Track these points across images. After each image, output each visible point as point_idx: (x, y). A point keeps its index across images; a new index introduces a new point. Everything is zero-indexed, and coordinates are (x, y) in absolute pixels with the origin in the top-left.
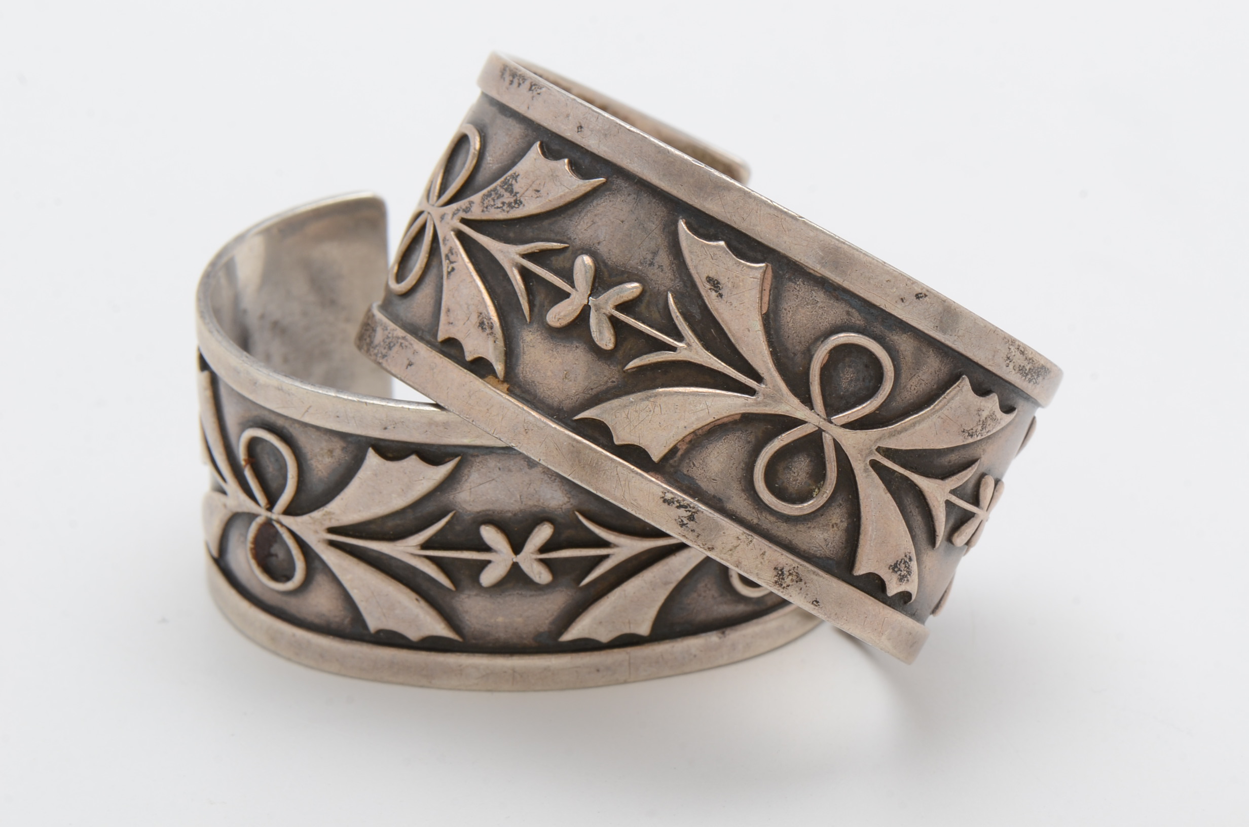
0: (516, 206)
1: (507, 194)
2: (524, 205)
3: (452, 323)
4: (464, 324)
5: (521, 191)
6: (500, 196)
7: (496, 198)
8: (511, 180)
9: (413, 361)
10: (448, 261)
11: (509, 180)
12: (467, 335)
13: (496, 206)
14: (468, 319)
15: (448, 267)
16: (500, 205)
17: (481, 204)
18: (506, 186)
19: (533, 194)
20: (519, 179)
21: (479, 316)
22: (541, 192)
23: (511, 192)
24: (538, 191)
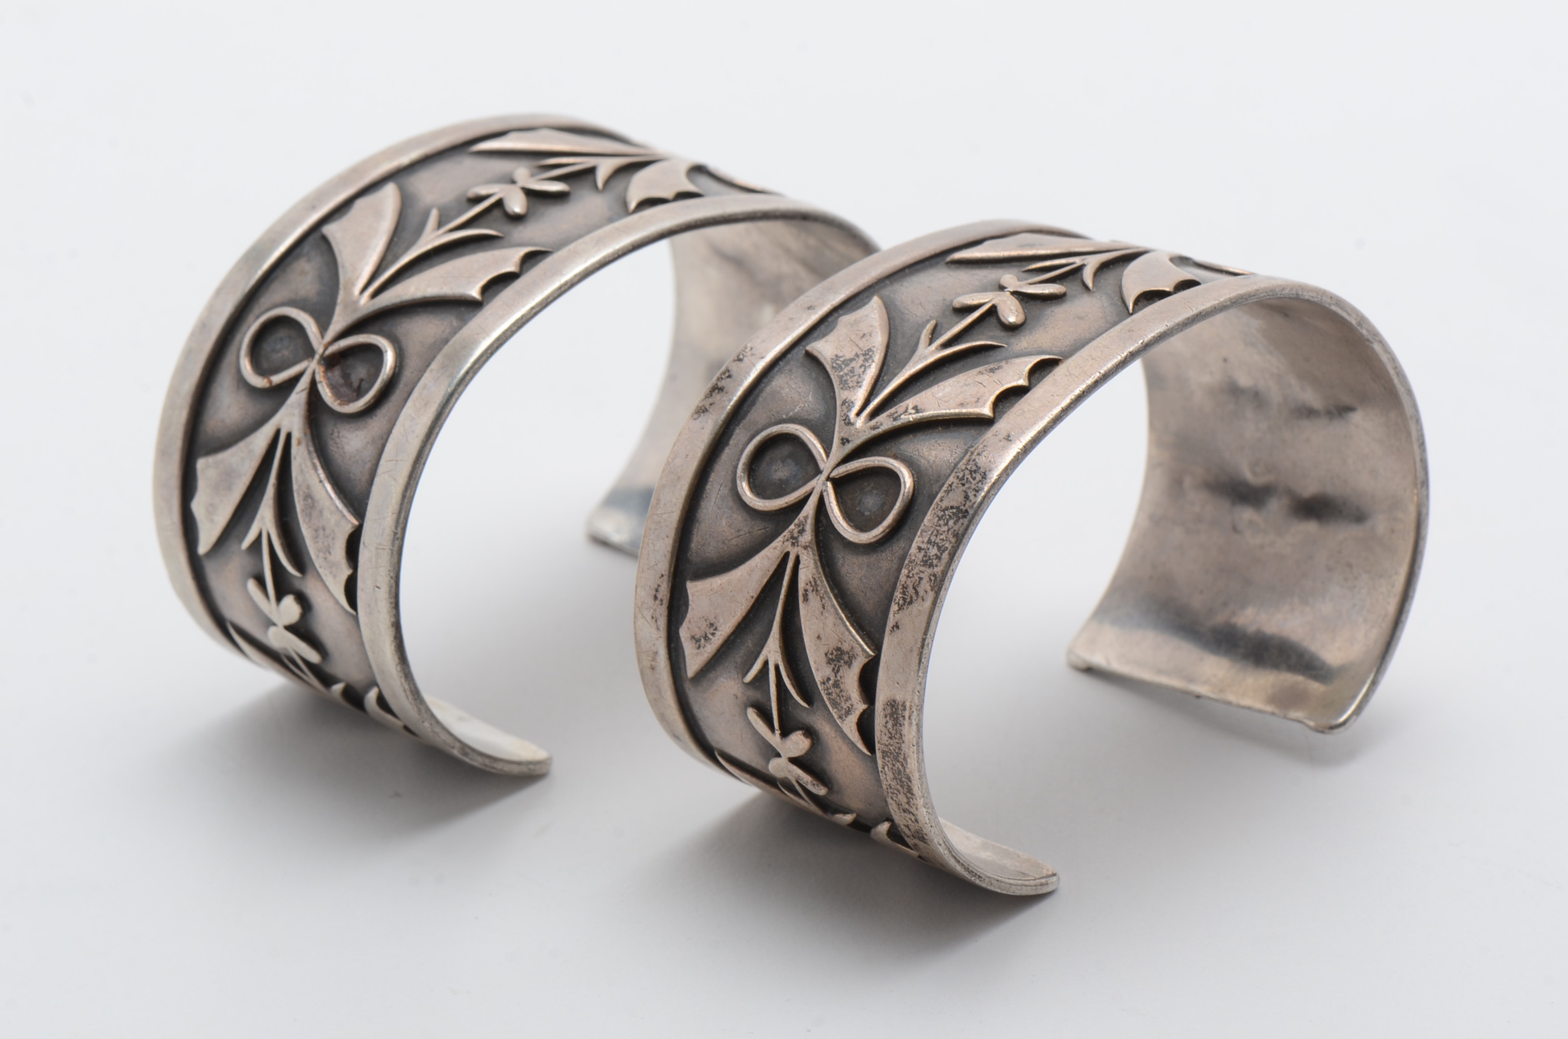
0: (870, 353)
1: (853, 364)
2: (874, 347)
3: (978, 399)
4: (984, 386)
5: (856, 350)
6: (852, 371)
7: (852, 374)
8: (838, 362)
9: (1005, 434)
10: (903, 416)
11: (837, 364)
12: (998, 382)
13: (861, 373)
14: (981, 383)
15: (910, 414)
16: (863, 369)
17: (851, 389)
18: (843, 366)
19: (864, 339)
20: (840, 354)
21: (982, 374)
22: (865, 332)
23: (851, 360)
24: (864, 335)
